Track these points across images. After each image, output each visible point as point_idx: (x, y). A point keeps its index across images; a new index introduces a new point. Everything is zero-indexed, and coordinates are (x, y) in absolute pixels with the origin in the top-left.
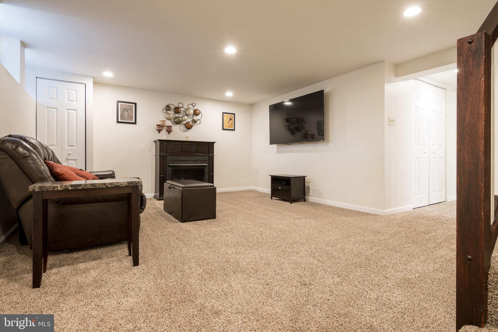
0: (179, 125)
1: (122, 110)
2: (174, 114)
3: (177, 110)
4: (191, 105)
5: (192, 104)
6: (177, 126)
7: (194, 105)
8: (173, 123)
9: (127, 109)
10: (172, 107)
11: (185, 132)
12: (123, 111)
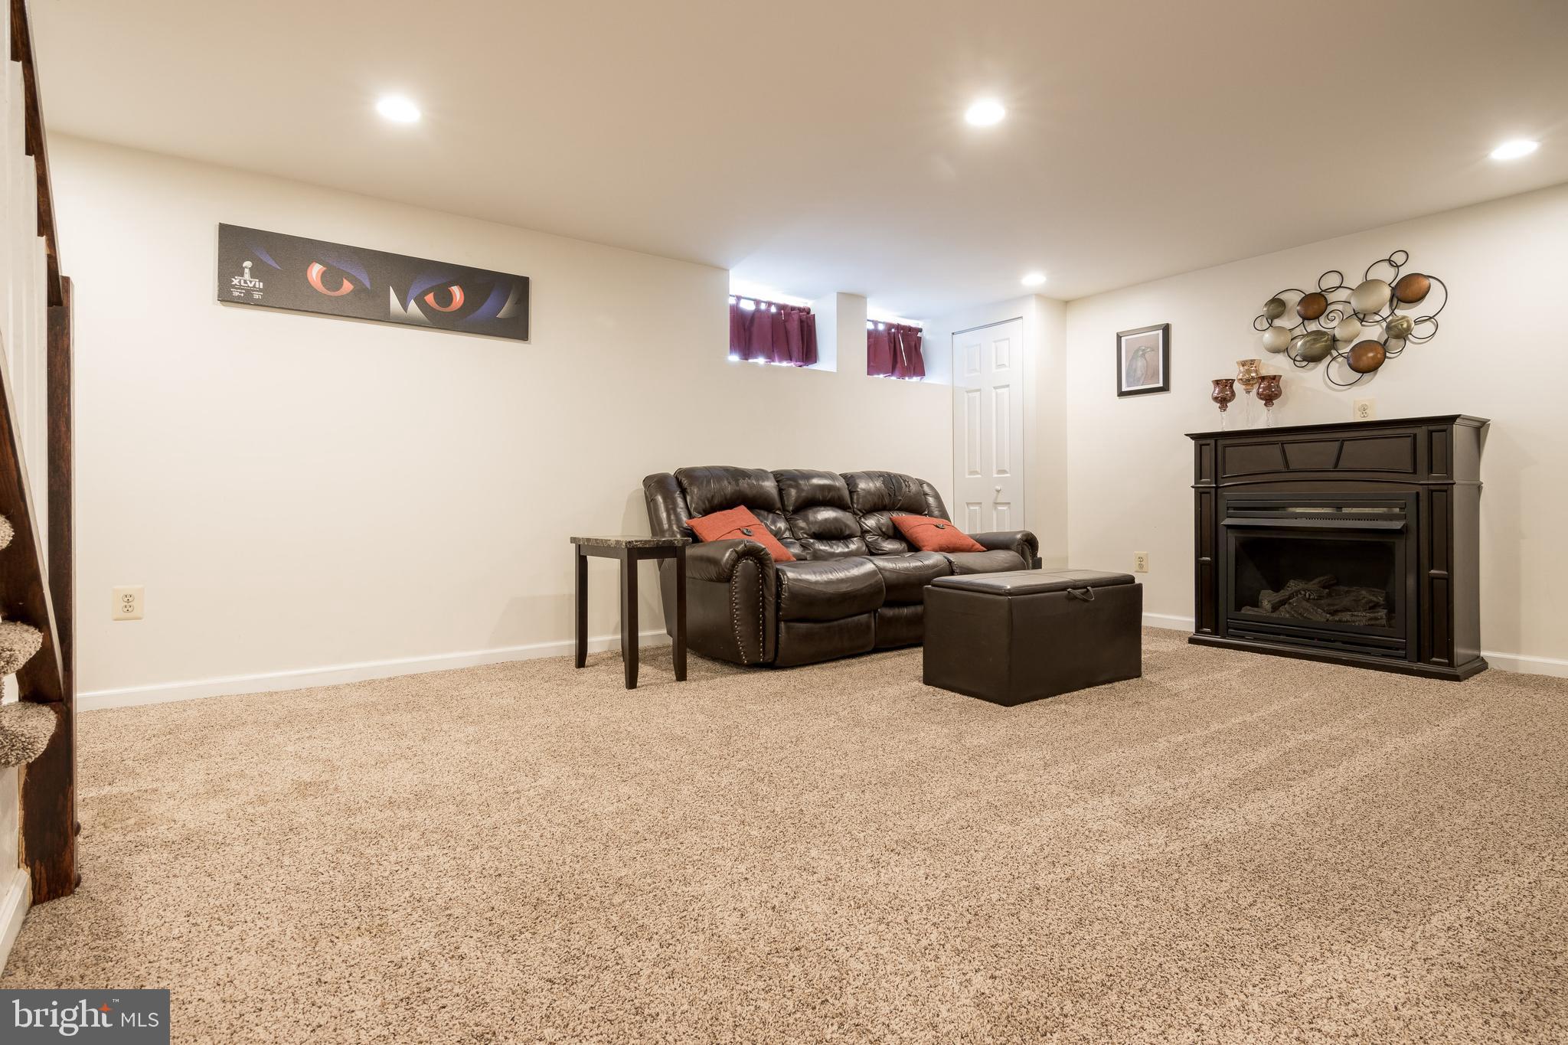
0: (1322, 366)
1: (1130, 358)
2: (1303, 323)
3: (1315, 305)
4: (1386, 264)
5: (1389, 260)
6: (1314, 368)
7: (1399, 258)
8: (1294, 360)
9: (1144, 350)
10: (1293, 299)
11: (1354, 388)
12: (1133, 358)
